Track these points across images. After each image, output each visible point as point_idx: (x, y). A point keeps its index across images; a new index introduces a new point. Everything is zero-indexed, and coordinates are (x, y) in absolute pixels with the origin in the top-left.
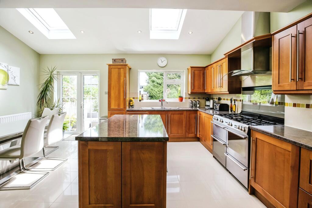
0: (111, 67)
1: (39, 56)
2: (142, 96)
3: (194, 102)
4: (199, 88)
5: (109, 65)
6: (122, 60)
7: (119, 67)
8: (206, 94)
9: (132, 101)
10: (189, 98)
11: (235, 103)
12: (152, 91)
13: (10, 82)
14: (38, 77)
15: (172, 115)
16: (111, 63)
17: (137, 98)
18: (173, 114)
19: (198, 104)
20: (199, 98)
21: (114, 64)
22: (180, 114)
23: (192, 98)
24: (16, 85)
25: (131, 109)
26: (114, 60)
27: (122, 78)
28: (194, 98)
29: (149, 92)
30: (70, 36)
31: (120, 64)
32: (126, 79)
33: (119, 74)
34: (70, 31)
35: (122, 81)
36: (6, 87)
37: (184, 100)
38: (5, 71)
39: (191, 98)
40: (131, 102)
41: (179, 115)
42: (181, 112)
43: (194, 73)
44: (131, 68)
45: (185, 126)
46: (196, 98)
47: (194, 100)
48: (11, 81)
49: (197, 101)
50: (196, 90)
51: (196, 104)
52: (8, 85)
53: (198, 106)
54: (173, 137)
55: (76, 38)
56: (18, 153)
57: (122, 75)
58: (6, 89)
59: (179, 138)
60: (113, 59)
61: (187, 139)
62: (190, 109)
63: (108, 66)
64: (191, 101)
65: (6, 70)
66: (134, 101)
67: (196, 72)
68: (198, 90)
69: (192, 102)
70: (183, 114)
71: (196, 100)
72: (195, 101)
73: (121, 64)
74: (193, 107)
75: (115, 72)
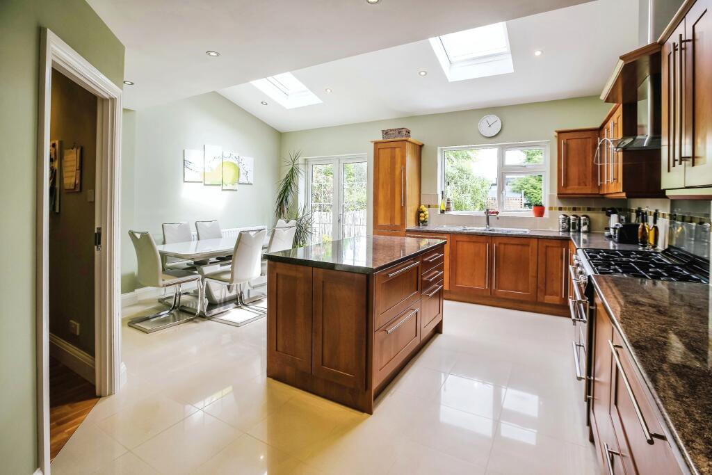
0: (379, 145)
1: (280, 137)
2: (448, 203)
3: (572, 217)
4: (582, 182)
5: (376, 143)
6: (399, 131)
7: (393, 145)
8: (604, 198)
9: (423, 212)
10: (560, 209)
11: (655, 222)
12: (534, 191)
13: (241, 181)
14: (278, 169)
15: (502, 246)
16: (380, 138)
17: (436, 206)
18: (505, 244)
19: (585, 224)
20: (589, 209)
21: (385, 140)
22: (522, 245)
23: (569, 209)
24: (248, 184)
25: (422, 228)
26: (386, 133)
27: (398, 166)
28: (574, 209)
29: (525, 194)
30: (312, 99)
31: (396, 139)
32: (405, 169)
33: (393, 158)
34: (310, 92)
35: (397, 172)
36: (236, 187)
37: (547, 212)
38: (235, 165)
39: (565, 209)
40: (422, 214)
41: (520, 247)
42: (523, 241)
43: (567, 145)
44: (423, 145)
45: (535, 274)
46: (579, 209)
47: (574, 213)
48: (243, 179)
49: (583, 216)
50: (573, 189)
51: (577, 222)
52: (239, 184)
53: (584, 228)
54: (504, 297)
55: (321, 102)
56: (228, 277)
57: (398, 160)
58: (236, 190)
59: (522, 302)
60: (383, 131)
61: (539, 308)
62: (561, 234)
63: (373, 144)
64: (564, 215)
65: (236, 162)
66: (427, 212)
67: (573, 144)
68: (577, 189)
69: (566, 219)
70: (529, 245)
71: (579, 213)
72: (577, 216)
73: (398, 139)
74: (569, 231)
75: (385, 155)
